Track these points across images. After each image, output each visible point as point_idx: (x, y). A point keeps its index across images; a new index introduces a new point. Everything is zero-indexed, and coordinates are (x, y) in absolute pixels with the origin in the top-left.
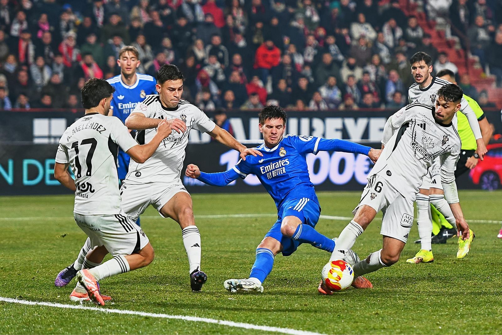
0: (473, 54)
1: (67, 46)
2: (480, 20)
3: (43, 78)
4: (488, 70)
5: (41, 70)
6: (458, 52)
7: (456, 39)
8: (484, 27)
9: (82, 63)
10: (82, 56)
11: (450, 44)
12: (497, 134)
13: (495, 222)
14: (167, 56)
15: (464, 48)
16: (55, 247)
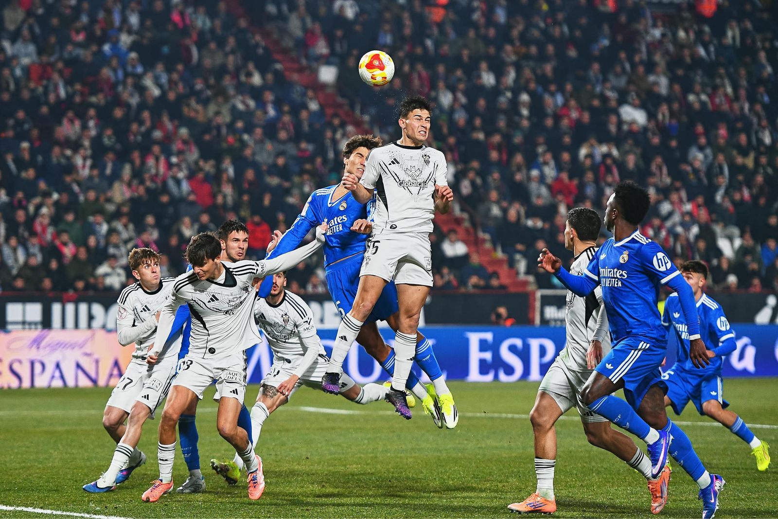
0: (484, 231)
1: (41, 224)
2: (494, 195)
3: (16, 260)
4: (499, 250)
5: (15, 250)
6: (467, 230)
7: (465, 216)
8: (498, 202)
9: (57, 242)
10: (57, 235)
11: (458, 221)
12: (510, 318)
13: (510, 416)
14: (151, 234)
15: (474, 225)
16: (32, 444)
